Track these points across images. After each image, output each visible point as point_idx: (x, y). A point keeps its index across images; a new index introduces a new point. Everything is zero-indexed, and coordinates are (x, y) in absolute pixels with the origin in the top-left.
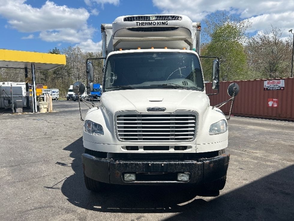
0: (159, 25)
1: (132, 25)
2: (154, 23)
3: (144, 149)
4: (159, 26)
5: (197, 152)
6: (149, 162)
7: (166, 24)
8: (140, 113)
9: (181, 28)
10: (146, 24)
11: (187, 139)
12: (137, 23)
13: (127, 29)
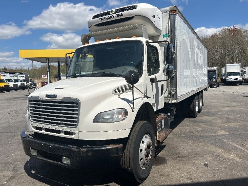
0: (116, 17)
1: (97, 22)
2: (112, 17)
3: (45, 131)
4: (116, 19)
5: (80, 139)
6: (42, 142)
7: (122, 15)
8: (42, 99)
9: (135, 16)
10: (106, 18)
11: (73, 125)
12: (100, 19)
13: (95, 25)
